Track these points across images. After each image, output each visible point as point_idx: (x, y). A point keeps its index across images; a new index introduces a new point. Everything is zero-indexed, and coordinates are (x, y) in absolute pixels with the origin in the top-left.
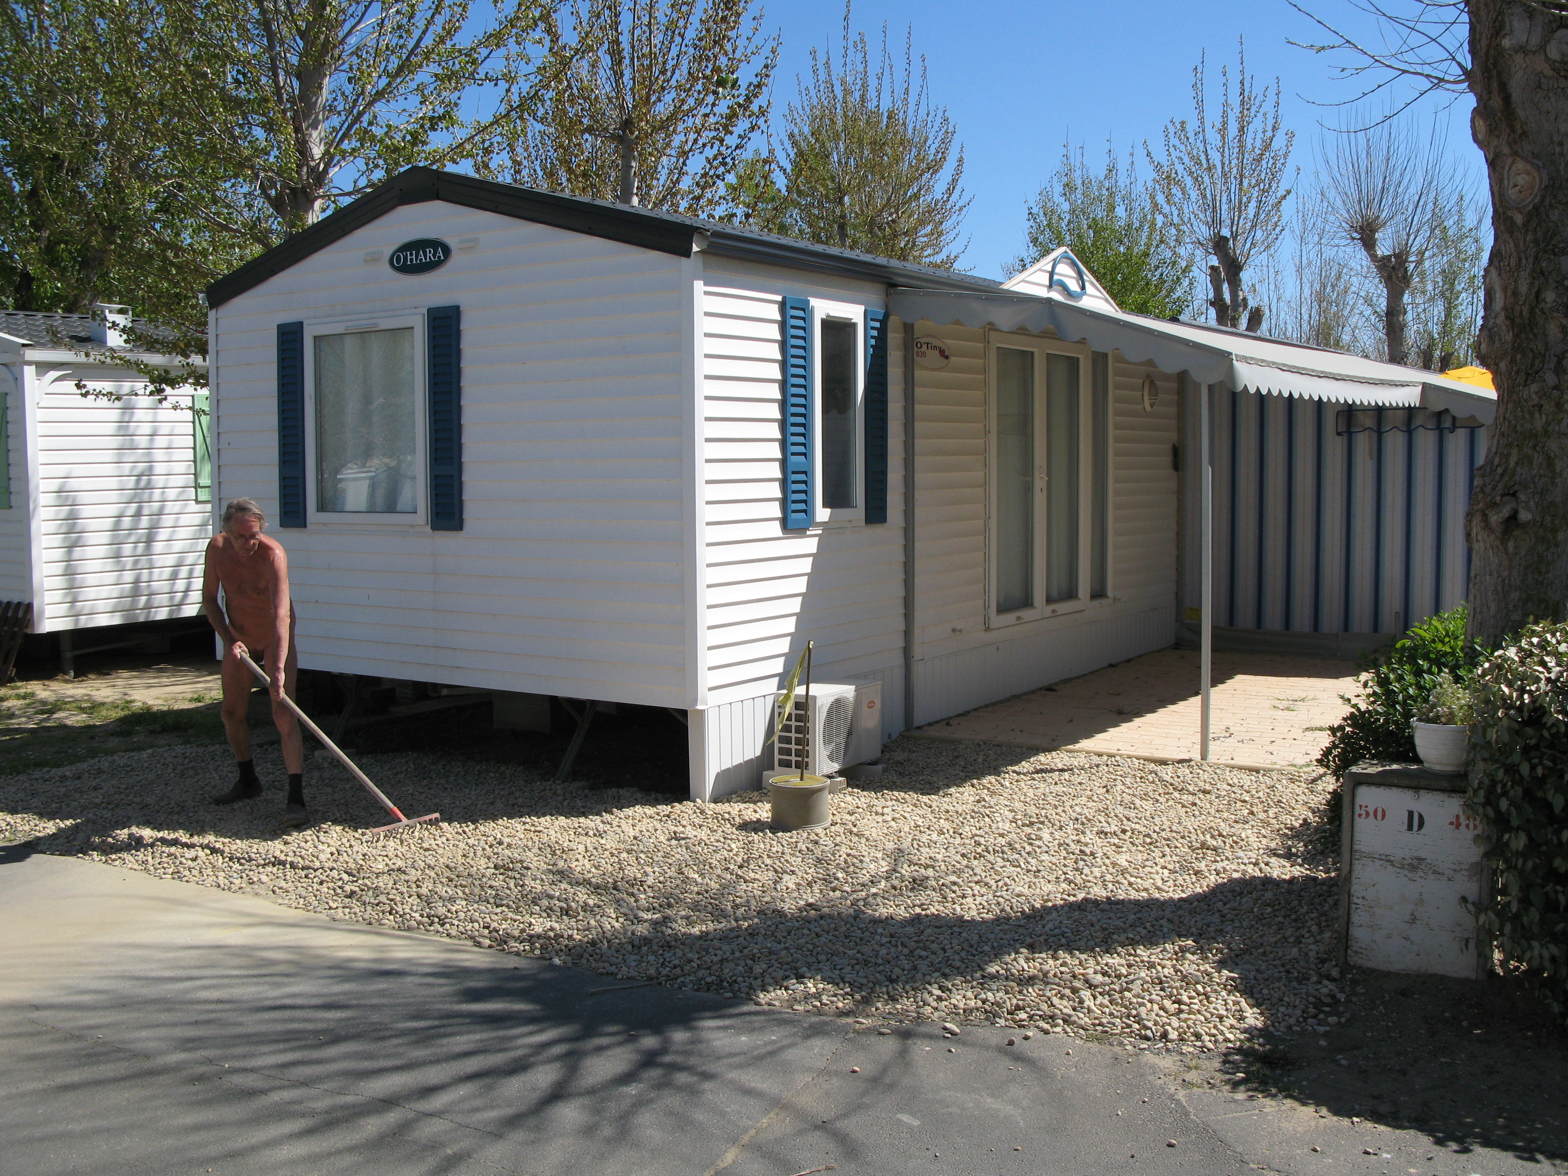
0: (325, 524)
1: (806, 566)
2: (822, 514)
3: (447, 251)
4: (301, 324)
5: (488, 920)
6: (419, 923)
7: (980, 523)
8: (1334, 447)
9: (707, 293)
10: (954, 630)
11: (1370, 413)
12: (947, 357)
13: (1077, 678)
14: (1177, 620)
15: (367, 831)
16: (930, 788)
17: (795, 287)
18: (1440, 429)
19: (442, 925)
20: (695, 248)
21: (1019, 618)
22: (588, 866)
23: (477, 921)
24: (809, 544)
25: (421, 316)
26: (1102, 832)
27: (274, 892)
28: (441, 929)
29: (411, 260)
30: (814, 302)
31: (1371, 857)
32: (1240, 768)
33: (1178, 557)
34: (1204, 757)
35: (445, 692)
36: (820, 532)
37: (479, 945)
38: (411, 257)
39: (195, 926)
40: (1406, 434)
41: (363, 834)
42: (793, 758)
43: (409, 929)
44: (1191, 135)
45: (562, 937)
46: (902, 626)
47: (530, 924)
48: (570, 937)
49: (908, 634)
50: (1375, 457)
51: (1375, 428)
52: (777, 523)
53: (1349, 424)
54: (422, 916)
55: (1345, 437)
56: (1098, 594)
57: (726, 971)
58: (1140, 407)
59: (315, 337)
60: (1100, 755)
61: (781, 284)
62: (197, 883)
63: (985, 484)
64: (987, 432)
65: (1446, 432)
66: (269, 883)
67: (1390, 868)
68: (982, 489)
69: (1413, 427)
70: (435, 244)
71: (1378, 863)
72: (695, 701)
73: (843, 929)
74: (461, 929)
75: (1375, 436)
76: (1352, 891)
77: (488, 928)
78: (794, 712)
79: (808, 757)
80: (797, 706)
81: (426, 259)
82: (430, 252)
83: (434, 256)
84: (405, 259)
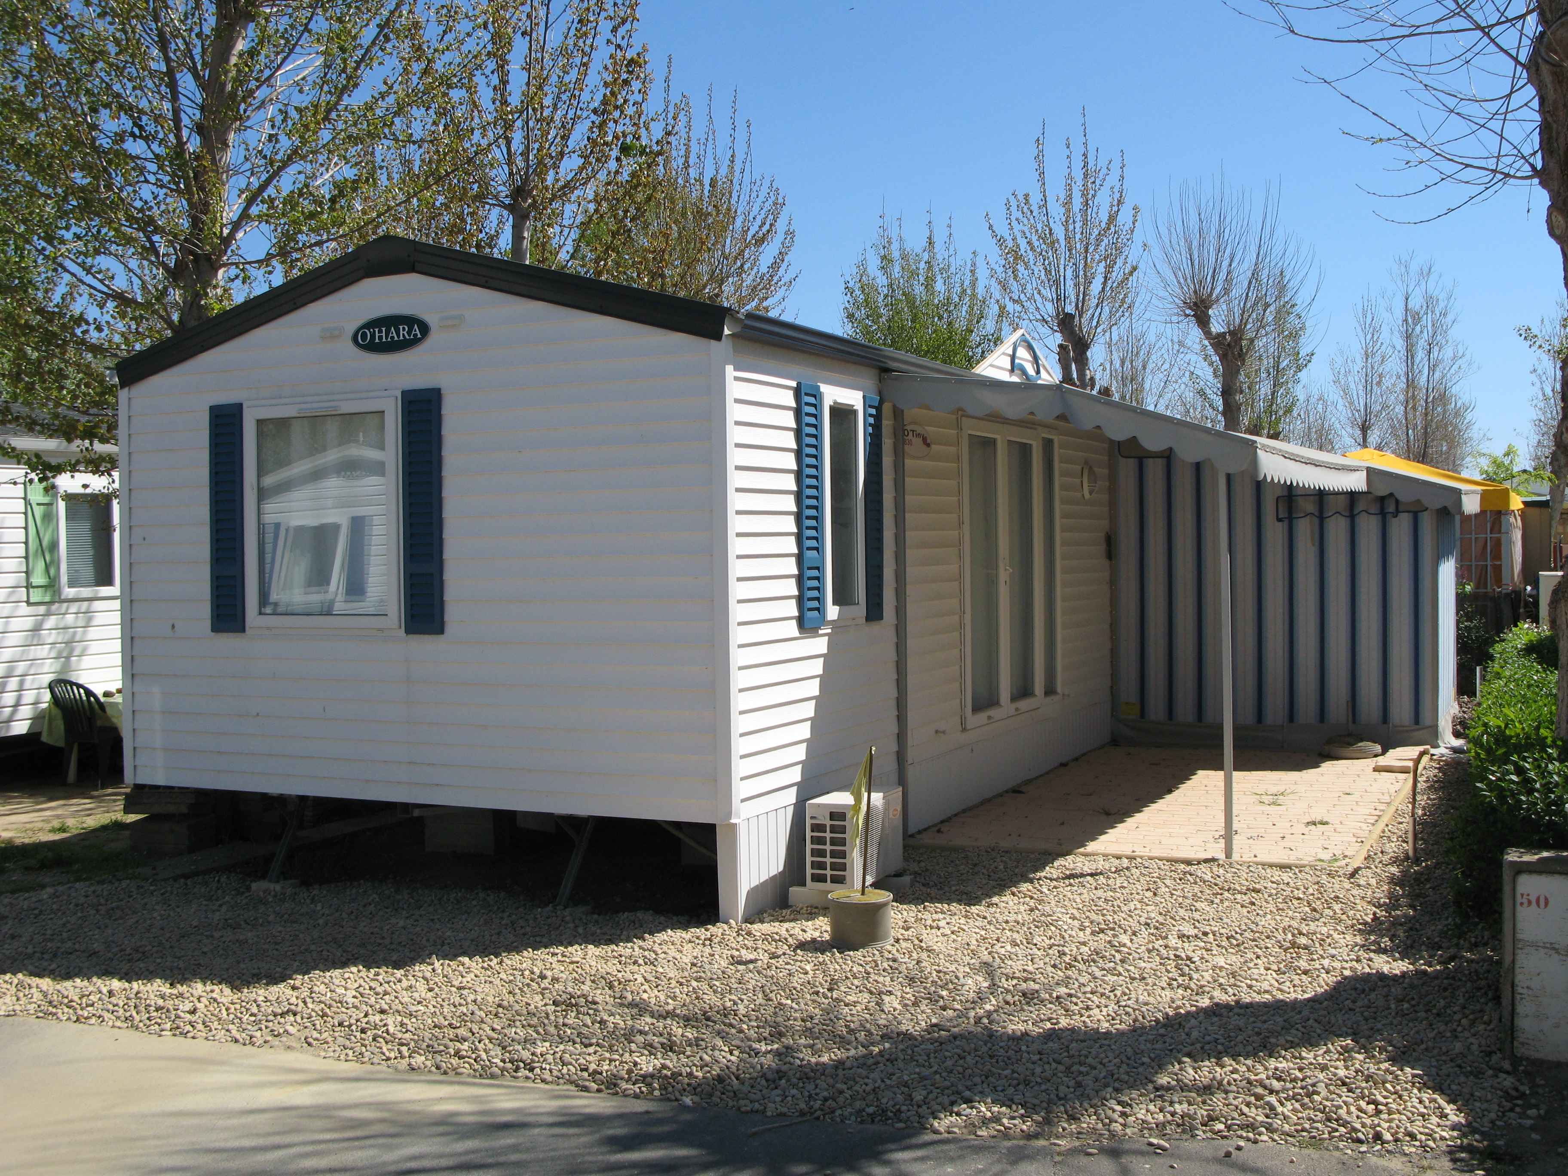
0: (268, 628)
1: (817, 667)
2: (832, 612)
3: (425, 329)
4: (239, 407)
5: (582, 1061)
6: (503, 1070)
7: (957, 617)
8: (1275, 533)
9: (736, 379)
10: (937, 732)
11: (1313, 496)
12: (928, 445)
13: (1036, 778)
14: (1112, 715)
15: (381, 971)
16: (970, 899)
17: (808, 373)
18: (1383, 514)
19: (532, 1070)
20: (727, 332)
21: (989, 718)
22: (663, 998)
23: (571, 1064)
24: (819, 645)
25: (393, 400)
26: (1184, 936)
27: (310, 1044)
28: (530, 1075)
29: (380, 338)
30: (824, 388)
31: (1535, 945)
32: (1271, 866)
33: (1112, 649)
34: (1228, 855)
35: (416, 813)
36: (829, 631)
37: (586, 1089)
38: (380, 335)
39: (240, 1086)
40: (1348, 520)
41: (377, 974)
42: (828, 872)
43: (493, 1076)
44: (1035, 208)
45: (681, 1075)
46: (895, 729)
47: (636, 1064)
48: (690, 1075)
49: (901, 737)
50: (1317, 543)
51: (1317, 514)
52: (794, 623)
53: (1290, 510)
54: (503, 1061)
55: (1286, 523)
56: (1050, 691)
57: (884, 1101)
58: (1079, 495)
59: (258, 421)
60: (1118, 857)
61: (795, 369)
62: (206, 1038)
63: (960, 576)
64: (961, 523)
65: (1389, 516)
66: (298, 1034)
67: (1555, 956)
68: (956, 583)
69: (1356, 512)
70: (410, 321)
71: (1542, 951)
72: (729, 815)
73: (985, 1049)
74: (555, 1073)
75: (1316, 521)
76: (1517, 980)
77: (586, 1070)
78: (828, 823)
79: (845, 870)
80: (833, 816)
81: (398, 336)
82: (404, 329)
83: (409, 333)
84: (373, 336)
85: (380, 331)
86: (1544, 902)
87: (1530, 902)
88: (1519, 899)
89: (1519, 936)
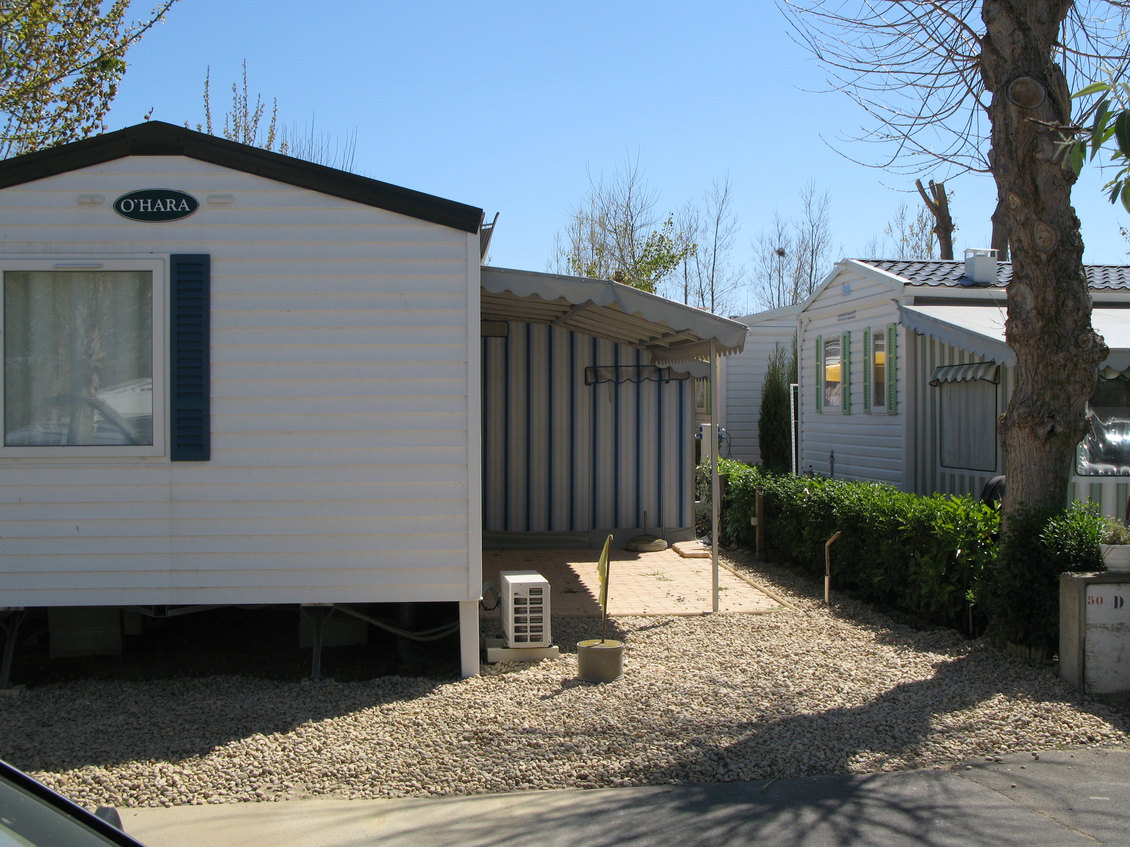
3: (193, 204)
8: (583, 393)
11: (610, 369)
18: (660, 382)
25: (161, 262)
29: (146, 208)
31: (1096, 627)
34: (715, 609)
38: (145, 205)
40: (635, 384)
42: (529, 634)
50: (613, 400)
51: (614, 380)
53: (596, 377)
55: (592, 387)
59: (5, 272)
65: (663, 383)
67: (1106, 632)
69: (641, 379)
70: (178, 196)
71: (1099, 629)
72: (478, 593)
75: (612, 385)
76: (1086, 649)
78: (528, 597)
79: (541, 631)
80: (532, 591)
81: (165, 208)
82: (171, 203)
83: (177, 206)
84: (137, 206)
85: (145, 202)
86: (1100, 601)
87: (1093, 601)
88: (1088, 600)
89: (1088, 622)
